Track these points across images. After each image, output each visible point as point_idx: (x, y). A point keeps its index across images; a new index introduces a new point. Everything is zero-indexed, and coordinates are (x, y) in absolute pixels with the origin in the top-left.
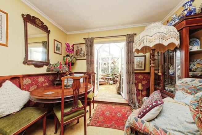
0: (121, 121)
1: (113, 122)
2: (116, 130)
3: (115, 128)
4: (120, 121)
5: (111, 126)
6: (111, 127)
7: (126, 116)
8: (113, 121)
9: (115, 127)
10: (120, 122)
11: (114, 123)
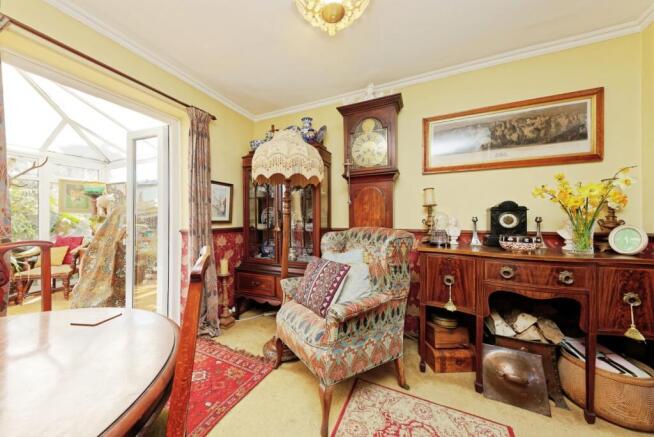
0: (222, 382)
1: (208, 404)
2: (235, 408)
3: (229, 408)
4: (218, 385)
5: (215, 415)
6: (218, 417)
7: (218, 362)
8: (204, 401)
9: (226, 405)
10: (223, 387)
11: (213, 403)
